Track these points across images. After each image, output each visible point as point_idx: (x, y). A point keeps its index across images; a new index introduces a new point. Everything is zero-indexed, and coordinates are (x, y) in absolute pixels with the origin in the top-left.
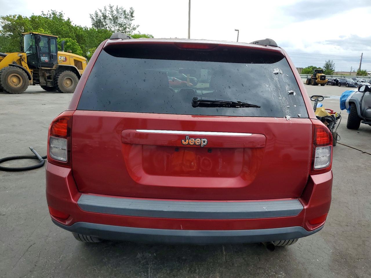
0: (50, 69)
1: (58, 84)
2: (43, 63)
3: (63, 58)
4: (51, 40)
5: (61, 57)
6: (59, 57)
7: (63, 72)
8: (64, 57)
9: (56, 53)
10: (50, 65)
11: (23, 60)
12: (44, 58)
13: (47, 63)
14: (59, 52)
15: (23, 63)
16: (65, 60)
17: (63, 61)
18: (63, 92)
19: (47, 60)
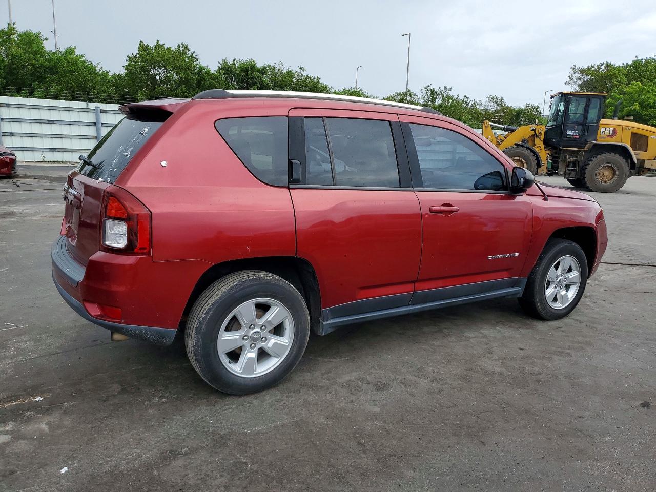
0: (578, 149)
1: (586, 176)
2: (569, 140)
3: (608, 131)
4: (593, 101)
5: (606, 128)
6: (602, 130)
7: (600, 155)
8: (612, 129)
9: (598, 121)
10: (580, 142)
11: (537, 137)
12: (572, 132)
13: (577, 139)
14: (603, 121)
15: (537, 141)
16: (612, 135)
17: (608, 136)
18: (593, 190)
19: (576, 135)
